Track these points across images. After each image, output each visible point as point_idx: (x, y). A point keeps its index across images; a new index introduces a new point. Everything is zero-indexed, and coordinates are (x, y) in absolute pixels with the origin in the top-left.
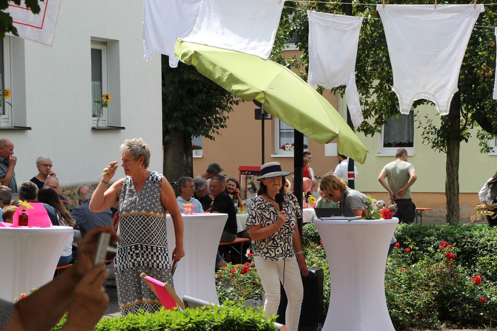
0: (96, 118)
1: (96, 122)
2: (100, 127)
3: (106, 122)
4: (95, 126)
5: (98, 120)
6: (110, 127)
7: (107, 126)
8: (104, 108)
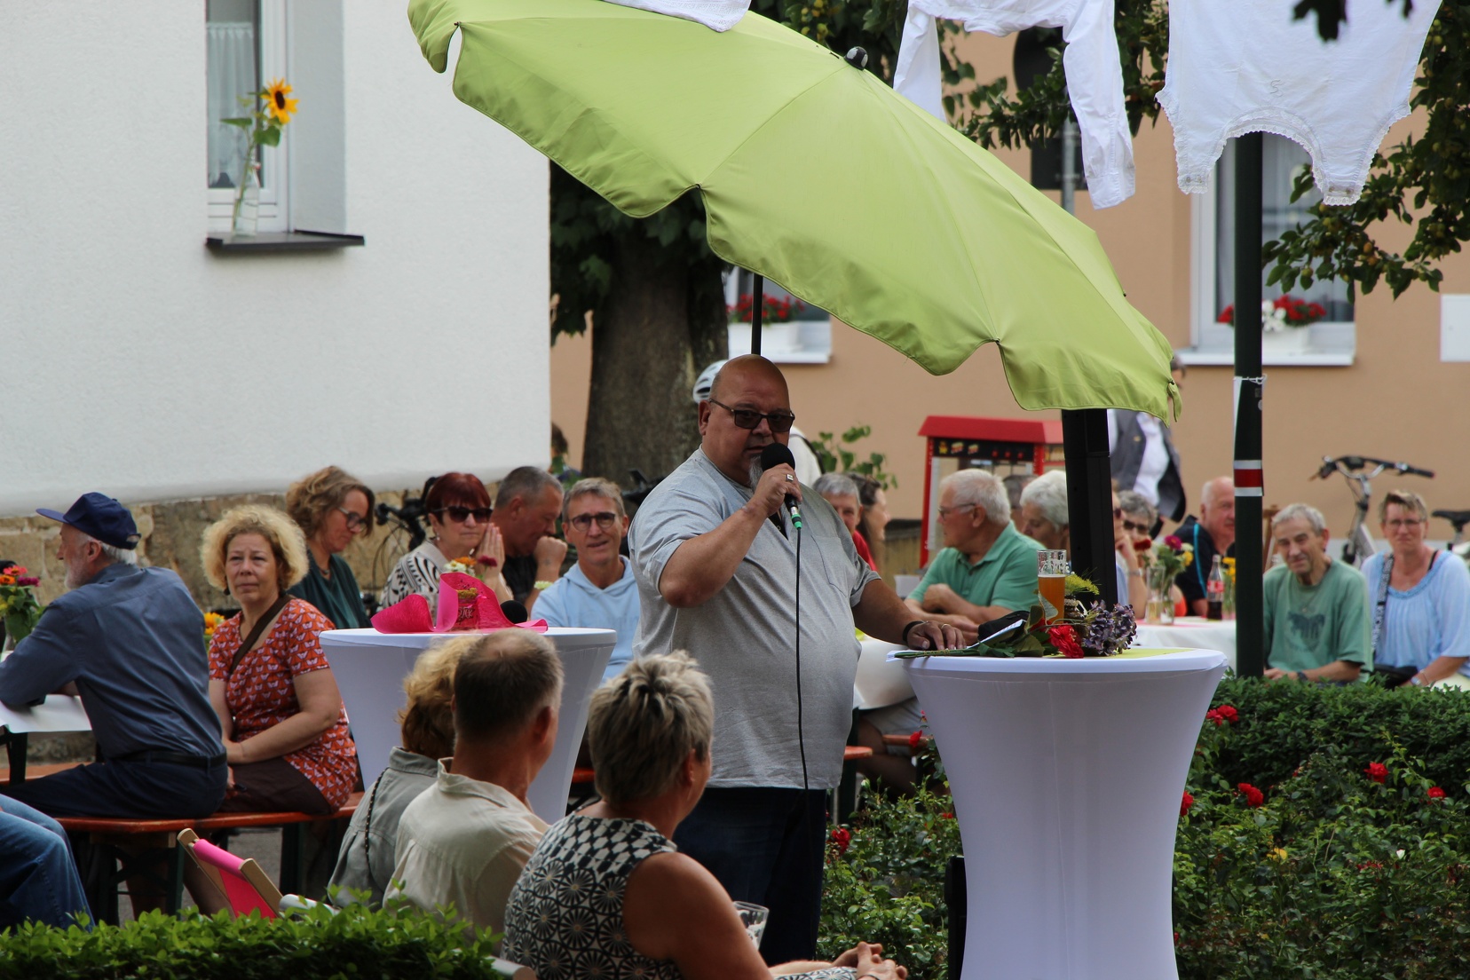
0: (229, 194)
1: (229, 210)
2: (246, 236)
3: (280, 211)
4: (223, 229)
5: (239, 201)
6: (297, 232)
7: (283, 227)
8: (267, 150)
